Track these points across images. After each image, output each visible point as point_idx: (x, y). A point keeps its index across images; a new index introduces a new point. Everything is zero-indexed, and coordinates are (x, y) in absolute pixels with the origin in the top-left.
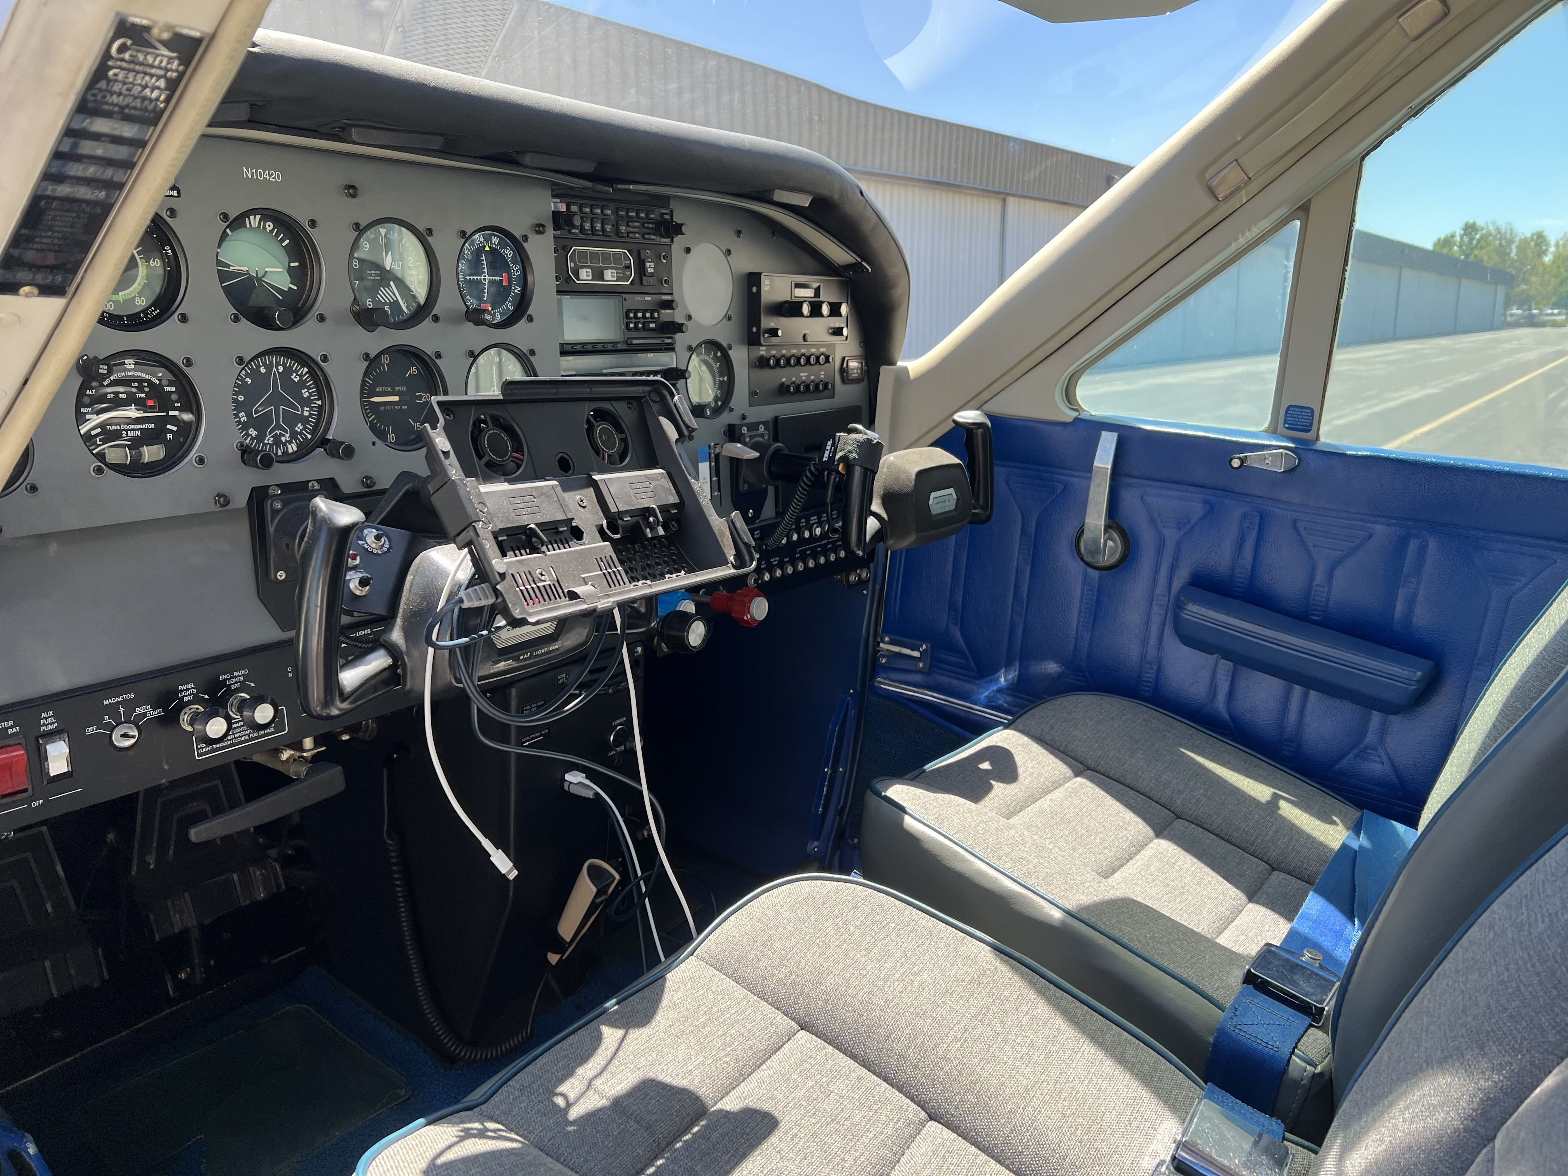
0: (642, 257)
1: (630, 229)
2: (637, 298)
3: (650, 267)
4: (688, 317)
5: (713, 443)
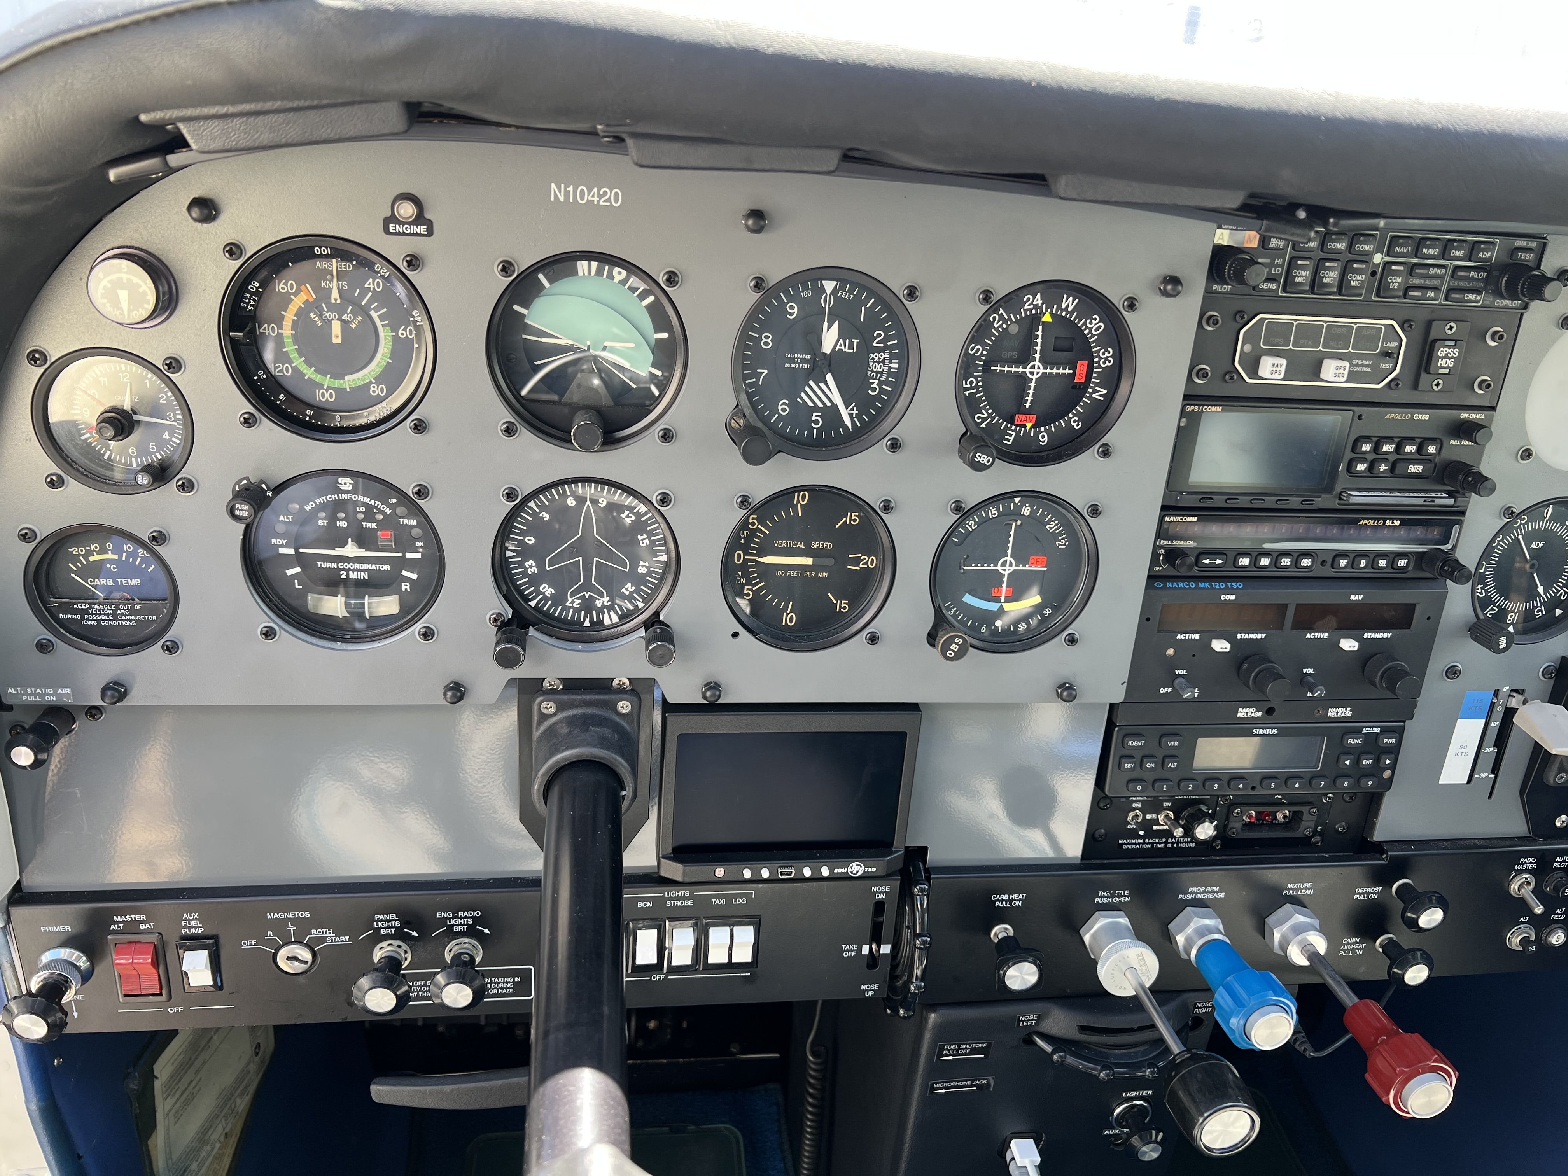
0: (1432, 336)
1: (1414, 281)
2: (1393, 415)
3: (1449, 355)
4: (1524, 454)
5: (1508, 688)
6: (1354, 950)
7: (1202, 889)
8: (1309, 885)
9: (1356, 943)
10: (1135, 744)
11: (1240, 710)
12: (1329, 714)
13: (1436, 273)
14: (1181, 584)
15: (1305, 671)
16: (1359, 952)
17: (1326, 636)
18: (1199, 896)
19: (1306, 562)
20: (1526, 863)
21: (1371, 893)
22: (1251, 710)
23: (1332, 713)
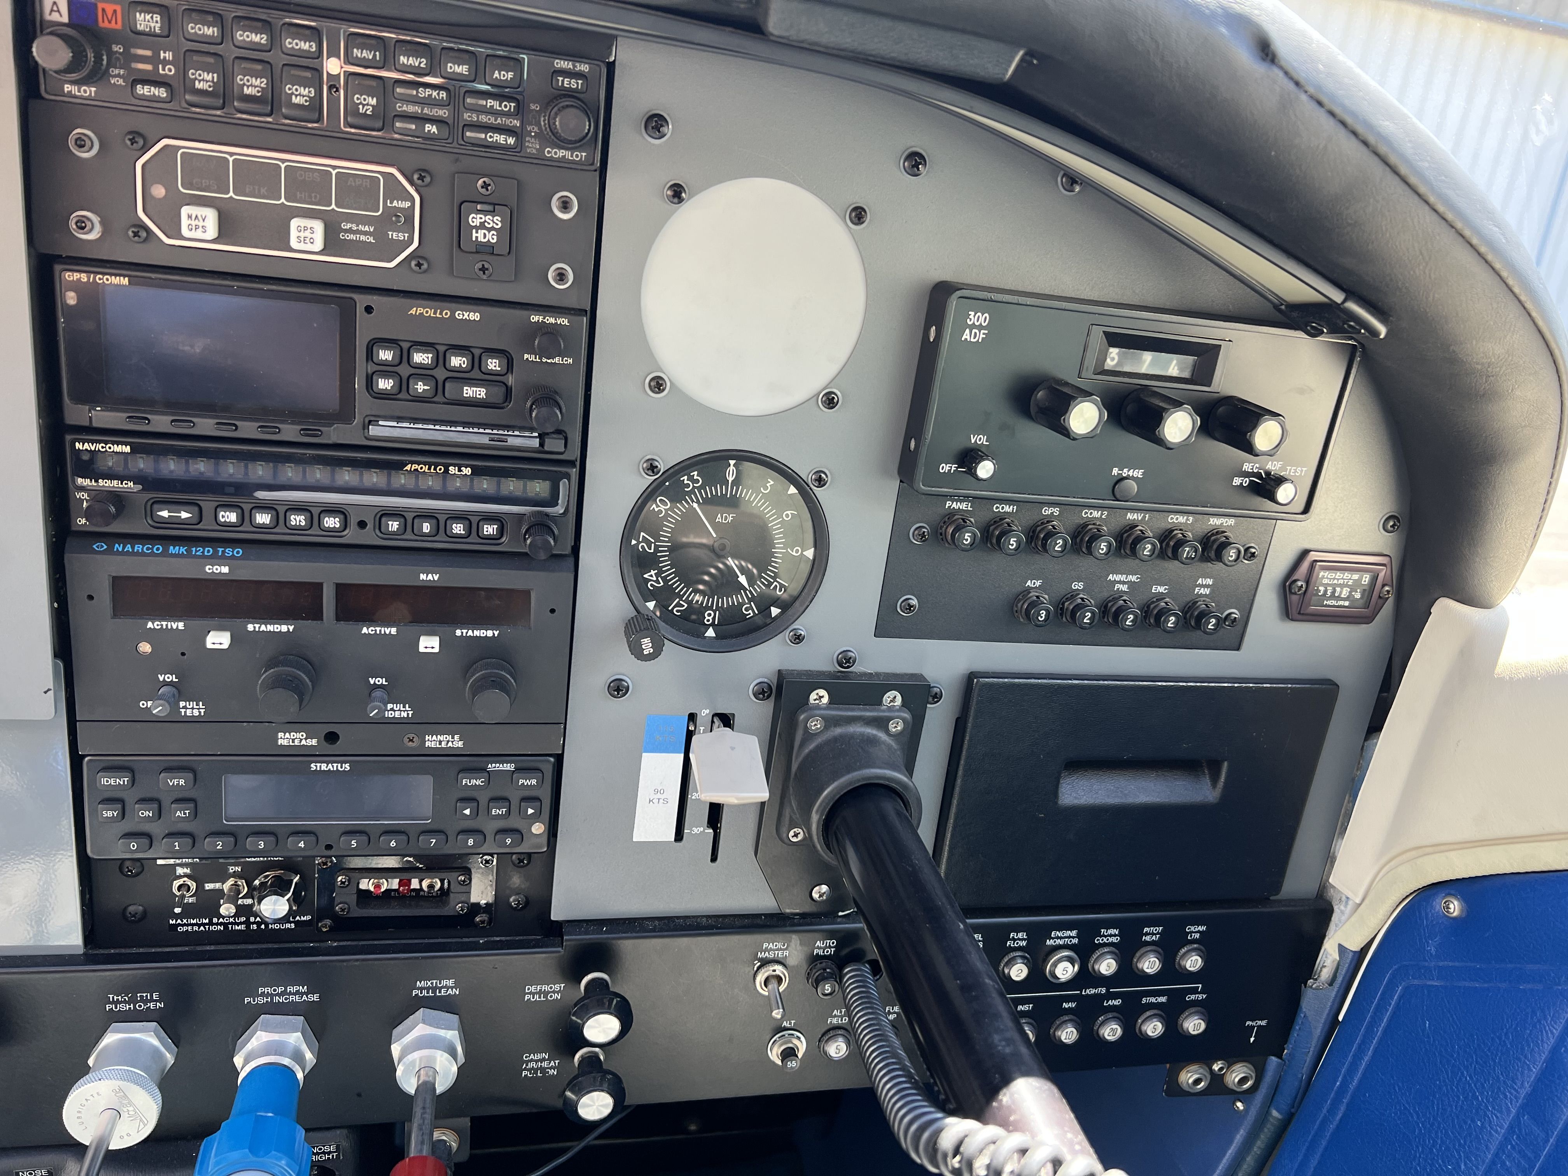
0: (459, 196)
1: (405, 108)
2: (420, 310)
3: (486, 224)
4: (652, 384)
5: (707, 711)
6: (543, 1070)
7: (281, 989)
8: (450, 983)
9: (543, 1060)
10: (112, 781)
11: (281, 735)
12: (427, 744)
13: (430, 96)
14: (138, 548)
15: (372, 681)
16: (551, 1072)
17: (394, 631)
18: (277, 999)
19: (331, 522)
20: (771, 949)
21: (549, 992)
22: (299, 735)
23: (432, 742)
